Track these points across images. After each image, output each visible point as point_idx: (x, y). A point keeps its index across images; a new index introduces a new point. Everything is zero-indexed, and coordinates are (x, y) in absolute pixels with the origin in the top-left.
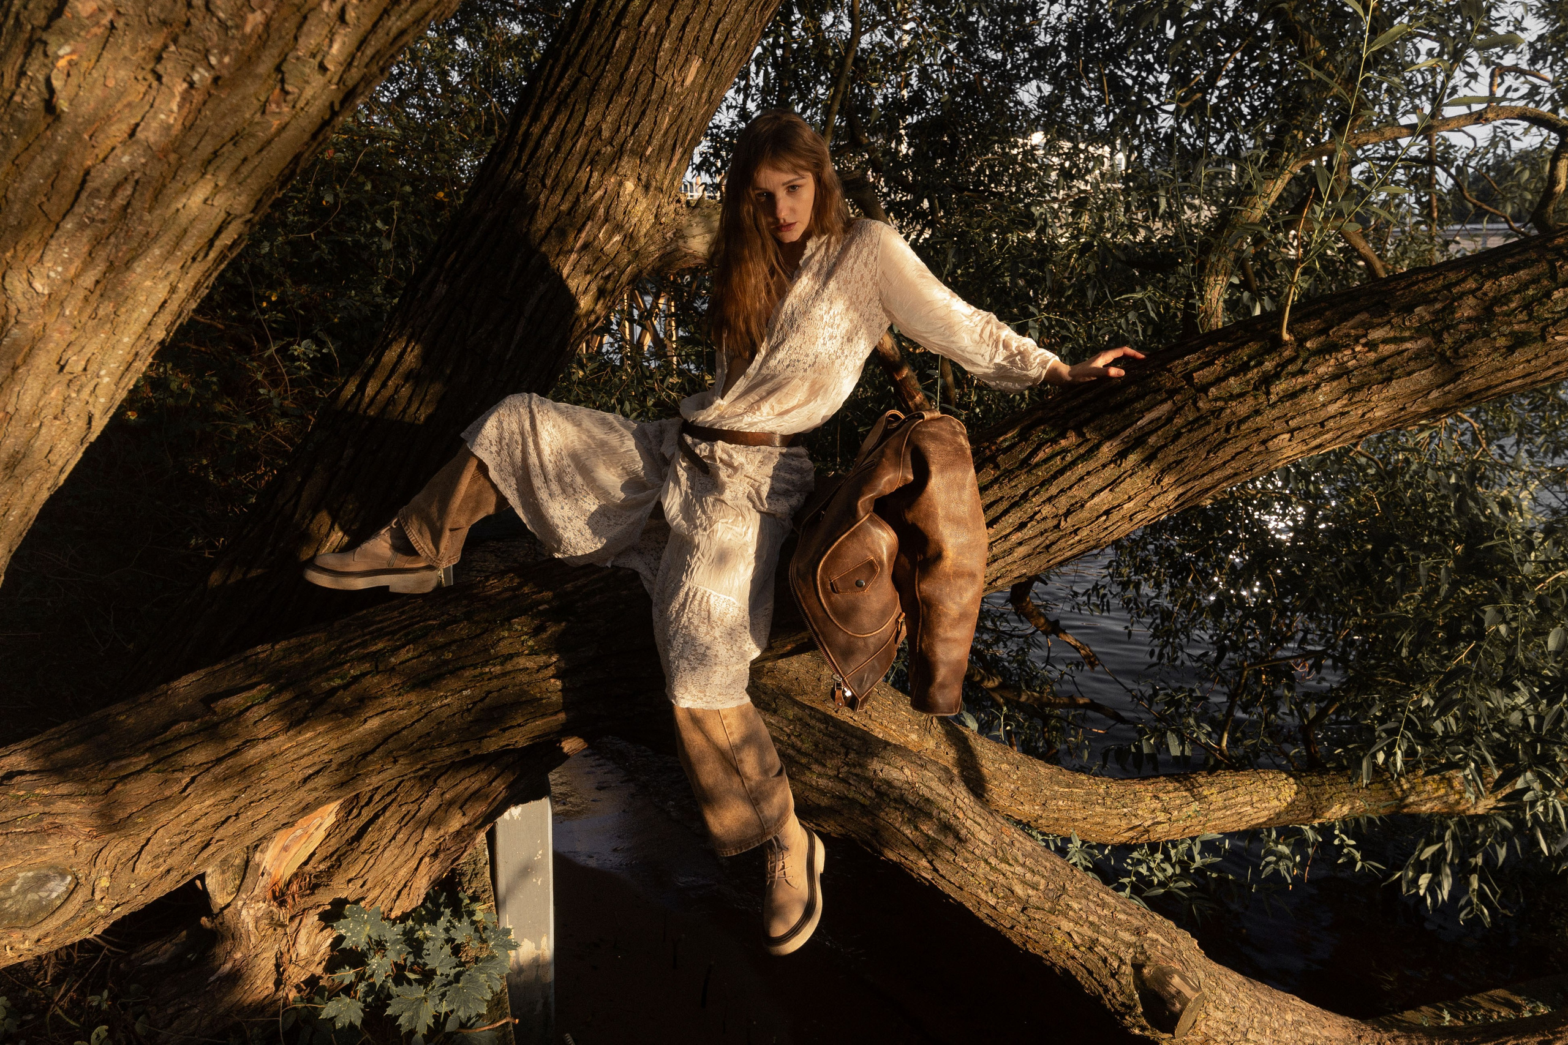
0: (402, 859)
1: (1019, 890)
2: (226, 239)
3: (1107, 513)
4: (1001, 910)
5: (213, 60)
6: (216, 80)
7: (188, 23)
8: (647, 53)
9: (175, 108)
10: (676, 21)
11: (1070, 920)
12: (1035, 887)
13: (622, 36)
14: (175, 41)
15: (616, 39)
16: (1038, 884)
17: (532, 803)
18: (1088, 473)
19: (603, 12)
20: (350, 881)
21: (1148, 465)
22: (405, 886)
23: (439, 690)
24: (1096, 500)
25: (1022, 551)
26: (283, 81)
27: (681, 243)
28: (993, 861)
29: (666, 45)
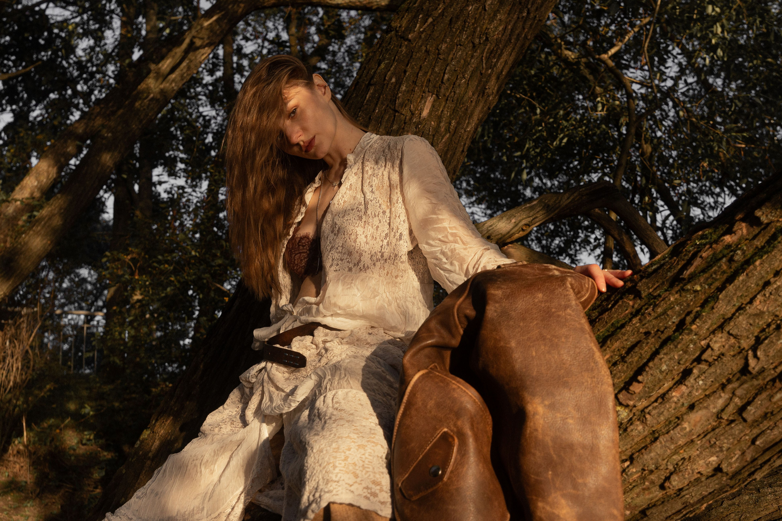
8: (388, 97)
10: (410, 71)
29: (403, 88)
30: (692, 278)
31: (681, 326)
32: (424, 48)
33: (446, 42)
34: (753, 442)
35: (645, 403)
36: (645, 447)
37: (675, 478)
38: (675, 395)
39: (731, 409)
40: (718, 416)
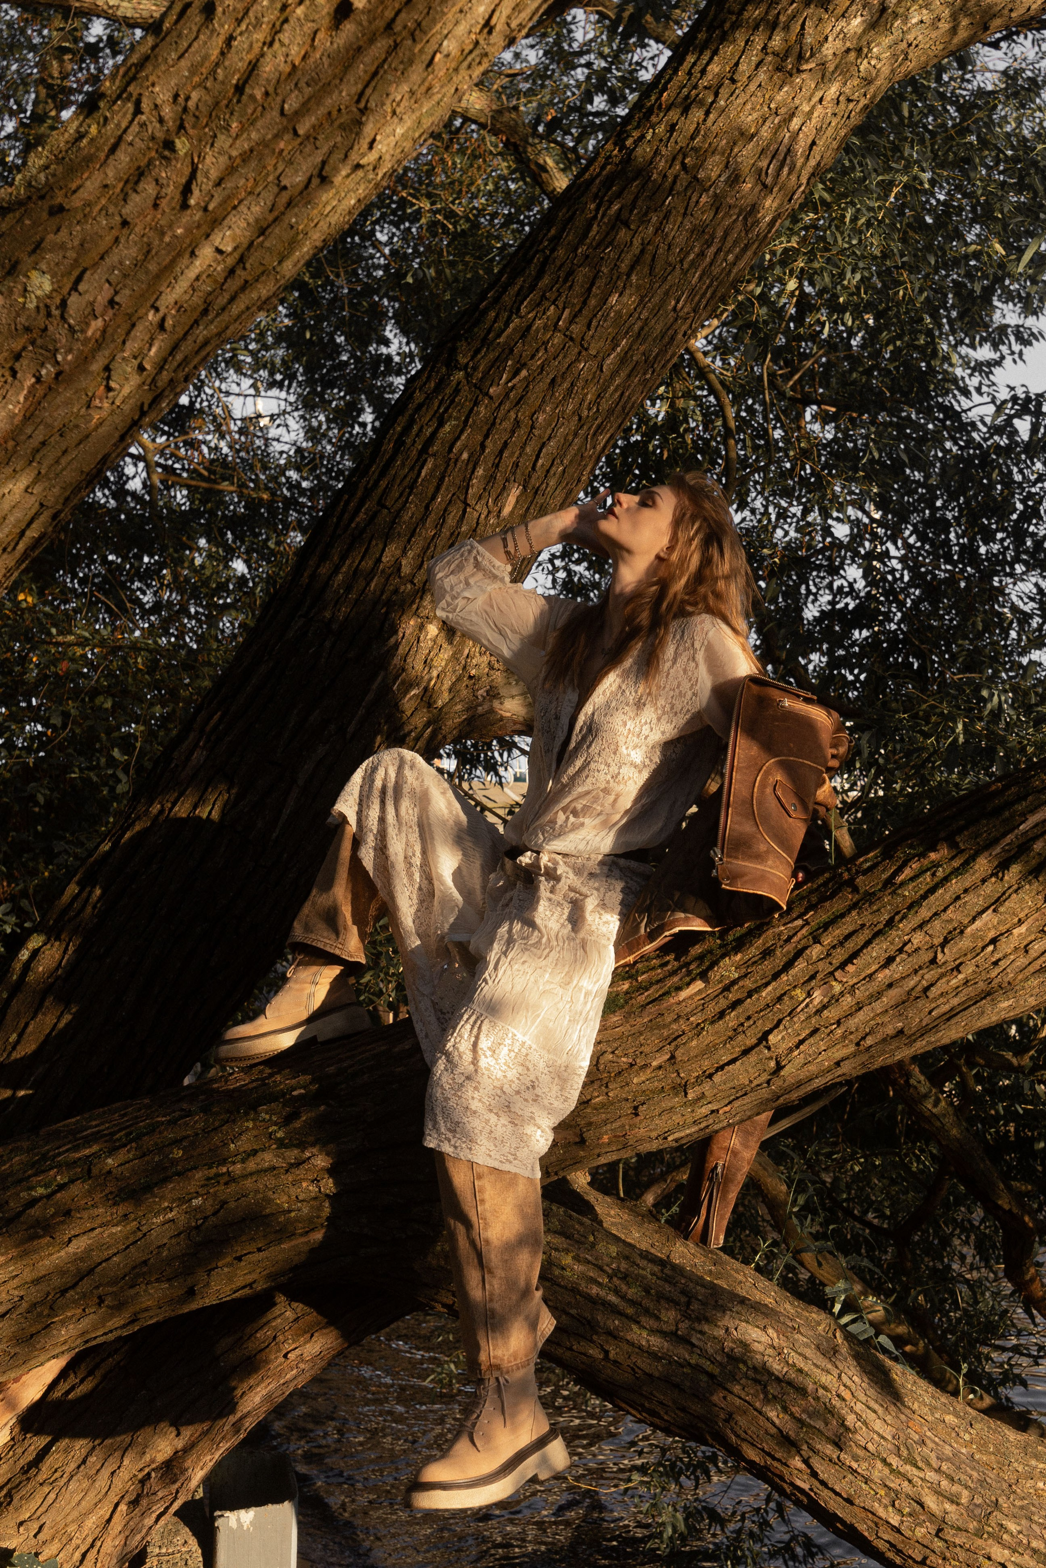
0: (91, 1498)
1: (931, 1502)
2: (33, 533)
3: (994, 941)
4: (908, 1533)
5: (60, 358)
6: (58, 374)
7: (45, 329)
8: (457, 482)
9: (22, 399)
10: (491, 447)
11: (1005, 1546)
12: (954, 1500)
13: (429, 464)
14: (33, 343)
15: (422, 467)
16: (958, 1495)
17: (270, 1507)
18: (966, 891)
19: (409, 441)
20: (21, 1524)
21: (1036, 877)
22: (92, 1546)
23: (163, 1198)
24: (978, 924)
25: (894, 994)
26: (108, 378)
27: (496, 704)
28: (894, 1461)
29: (480, 472)
30: (902, 884)
31: (890, 923)
32: (512, 415)
33: (544, 411)
34: (930, 1013)
35: (855, 980)
36: (851, 1015)
37: (869, 1038)
38: (880, 976)
39: (919, 988)
40: (909, 993)
